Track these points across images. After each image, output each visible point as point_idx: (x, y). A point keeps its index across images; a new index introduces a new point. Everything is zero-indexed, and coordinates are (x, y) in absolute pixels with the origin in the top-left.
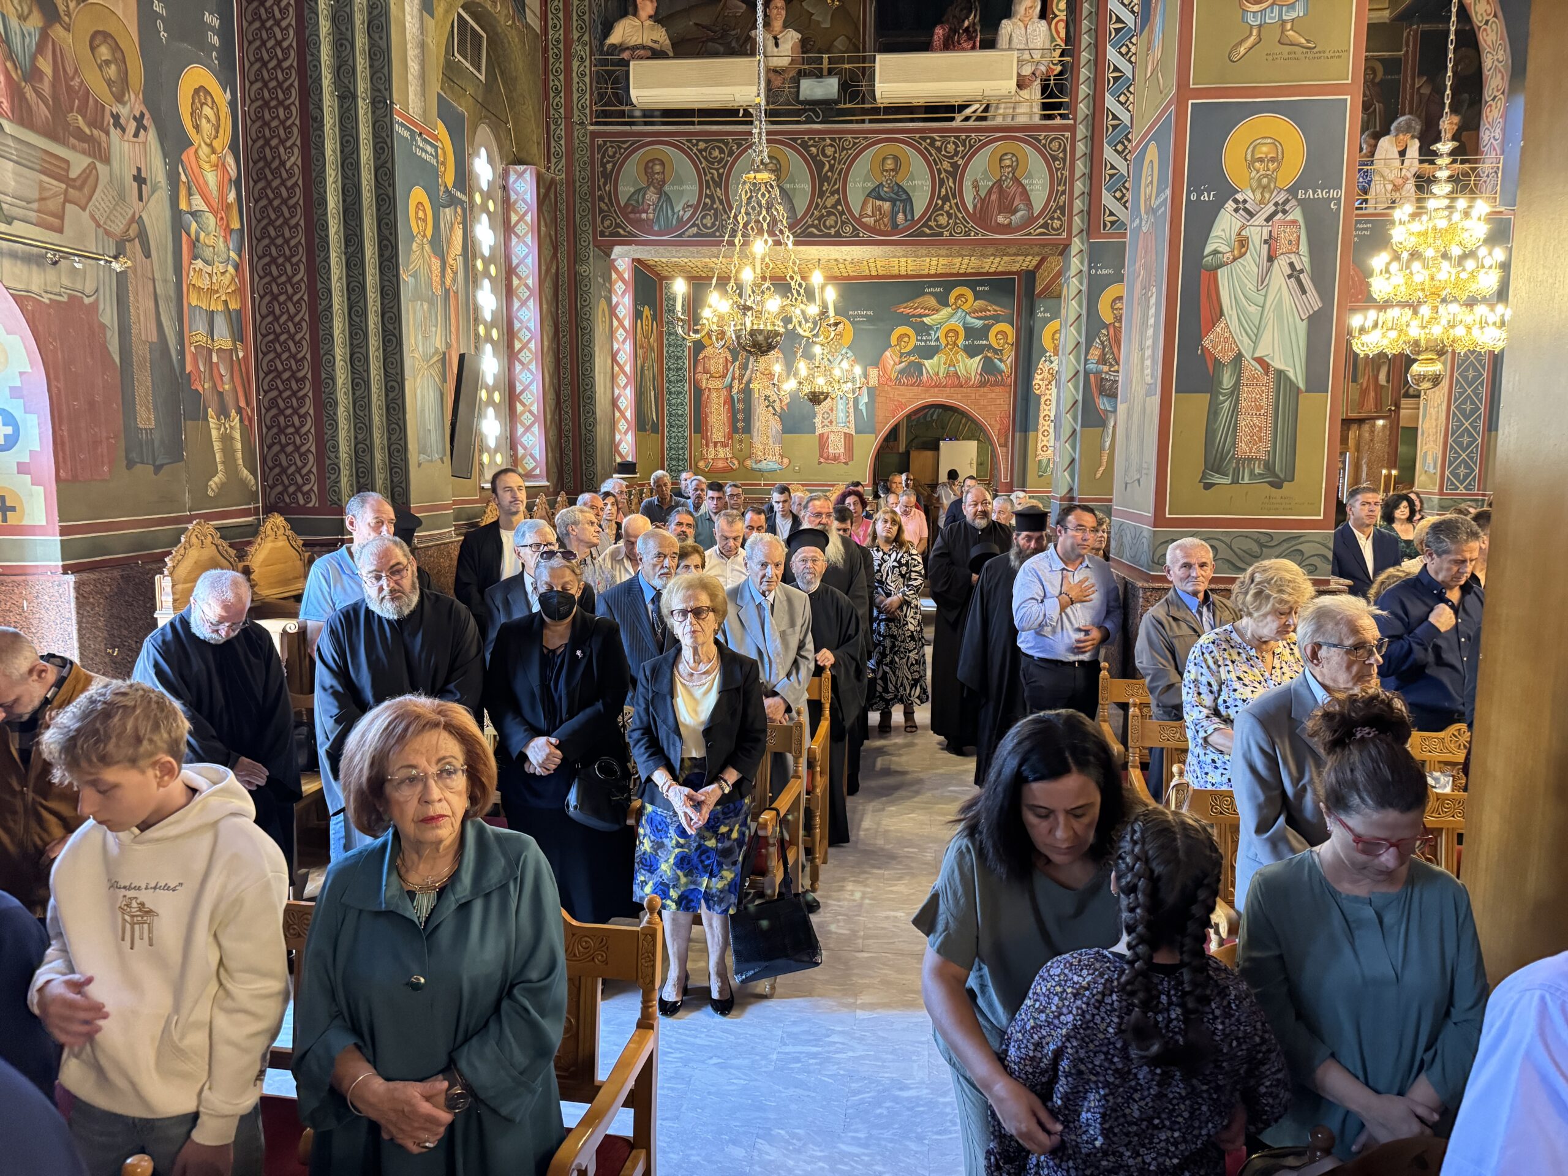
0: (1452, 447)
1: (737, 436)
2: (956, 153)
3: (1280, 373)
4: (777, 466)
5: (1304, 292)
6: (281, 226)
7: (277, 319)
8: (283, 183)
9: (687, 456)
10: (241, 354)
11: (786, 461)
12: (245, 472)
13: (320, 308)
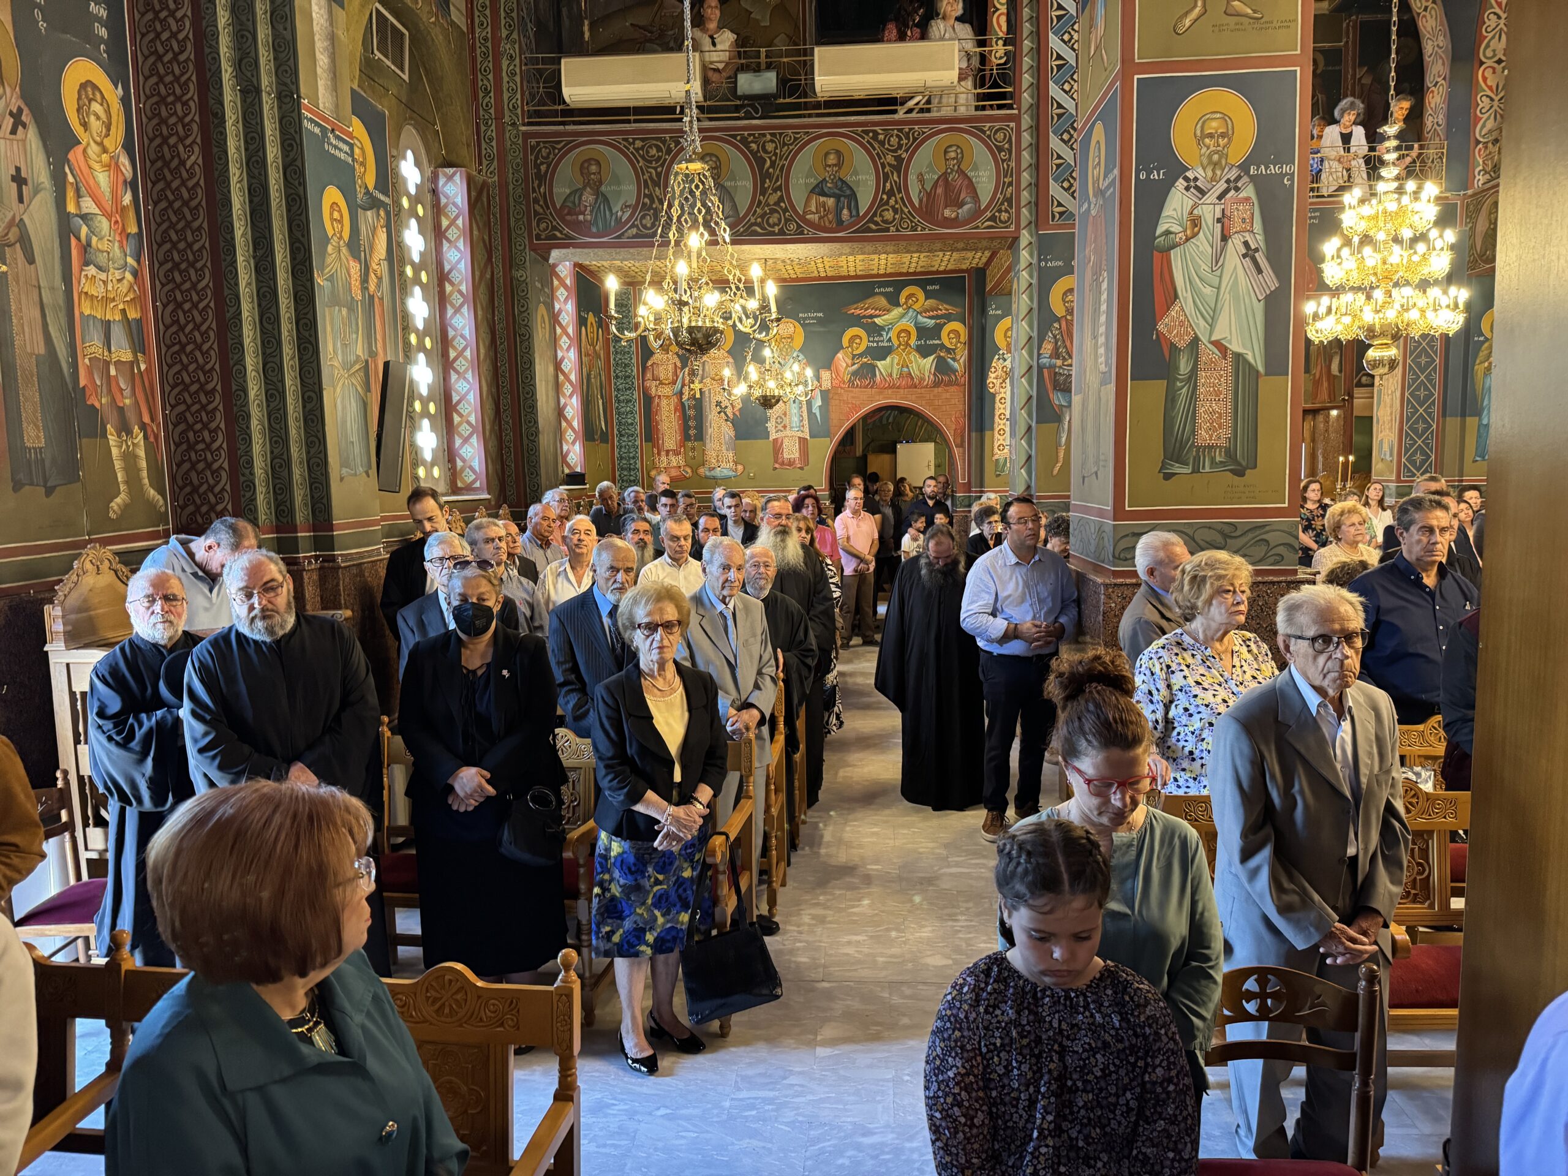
0: (1407, 434)
1: (690, 444)
2: (900, 146)
3: (1238, 356)
4: (731, 473)
5: (1259, 271)
6: (183, 229)
7: (182, 328)
8: (183, 183)
9: (639, 465)
10: (143, 367)
11: (740, 467)
12: (152, 492)
13: (228, 315)
